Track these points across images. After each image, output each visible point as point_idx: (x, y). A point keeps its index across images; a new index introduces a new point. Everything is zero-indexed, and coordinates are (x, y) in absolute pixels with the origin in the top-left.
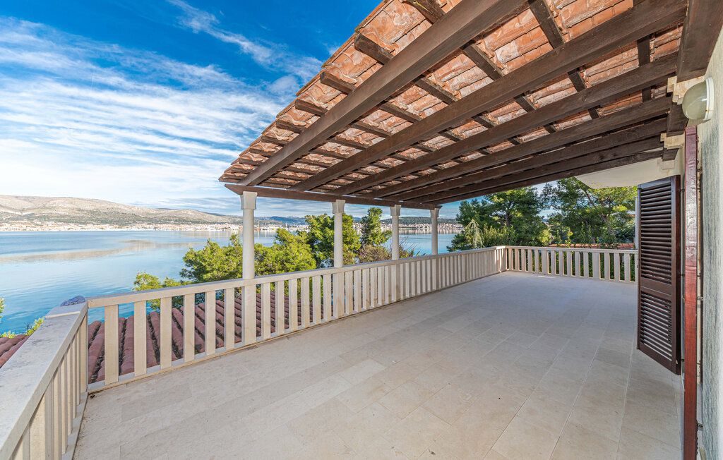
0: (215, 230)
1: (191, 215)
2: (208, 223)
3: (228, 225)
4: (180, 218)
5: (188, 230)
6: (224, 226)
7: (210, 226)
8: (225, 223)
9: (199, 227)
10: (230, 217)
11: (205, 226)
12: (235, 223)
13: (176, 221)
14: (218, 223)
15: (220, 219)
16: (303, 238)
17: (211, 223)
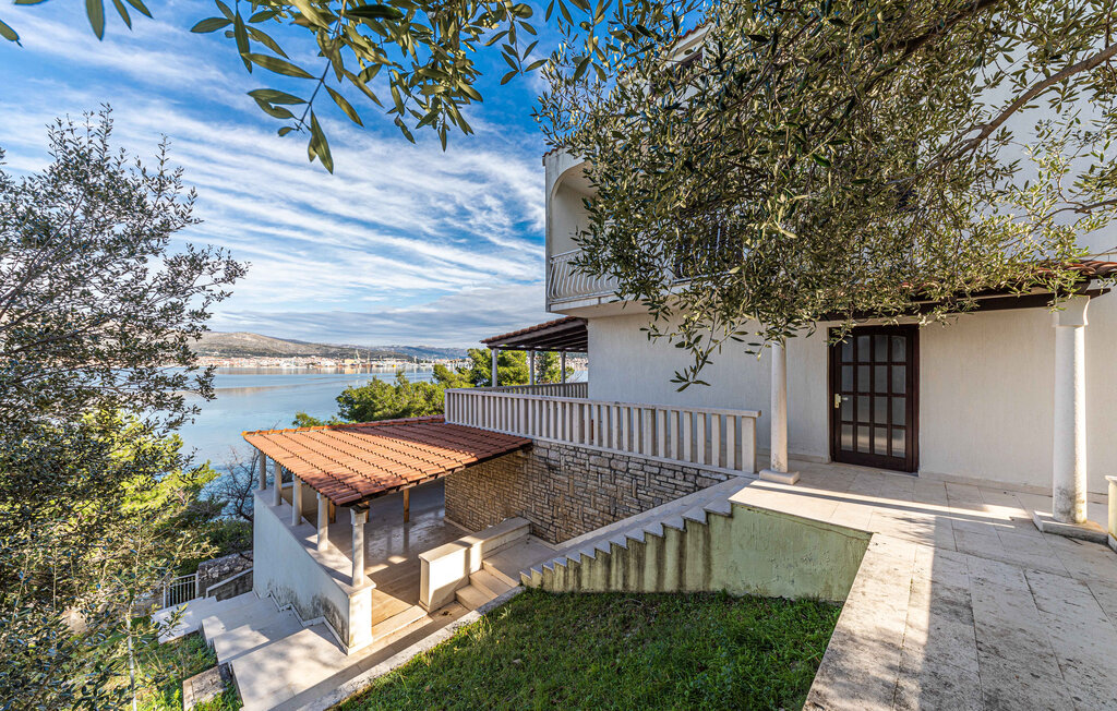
0: (293, 367)
1: (251, 342)
2: (280, 355)
3: (317, 360)
4: (228, 346)
5: (246, 366)
6: (309, 360)
7: (283, 360)
8: (310, 356)
9: (265, 361)
10: (319, 347)
11: (275, 361)
12: (327, 355)
13: (223, 351)
14: (298, 355)
15: (302, 349)
16: (466, 376)
17: (286, 356)
